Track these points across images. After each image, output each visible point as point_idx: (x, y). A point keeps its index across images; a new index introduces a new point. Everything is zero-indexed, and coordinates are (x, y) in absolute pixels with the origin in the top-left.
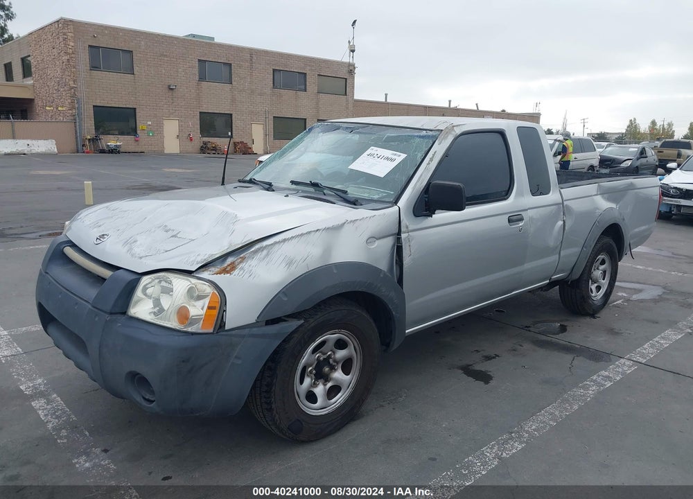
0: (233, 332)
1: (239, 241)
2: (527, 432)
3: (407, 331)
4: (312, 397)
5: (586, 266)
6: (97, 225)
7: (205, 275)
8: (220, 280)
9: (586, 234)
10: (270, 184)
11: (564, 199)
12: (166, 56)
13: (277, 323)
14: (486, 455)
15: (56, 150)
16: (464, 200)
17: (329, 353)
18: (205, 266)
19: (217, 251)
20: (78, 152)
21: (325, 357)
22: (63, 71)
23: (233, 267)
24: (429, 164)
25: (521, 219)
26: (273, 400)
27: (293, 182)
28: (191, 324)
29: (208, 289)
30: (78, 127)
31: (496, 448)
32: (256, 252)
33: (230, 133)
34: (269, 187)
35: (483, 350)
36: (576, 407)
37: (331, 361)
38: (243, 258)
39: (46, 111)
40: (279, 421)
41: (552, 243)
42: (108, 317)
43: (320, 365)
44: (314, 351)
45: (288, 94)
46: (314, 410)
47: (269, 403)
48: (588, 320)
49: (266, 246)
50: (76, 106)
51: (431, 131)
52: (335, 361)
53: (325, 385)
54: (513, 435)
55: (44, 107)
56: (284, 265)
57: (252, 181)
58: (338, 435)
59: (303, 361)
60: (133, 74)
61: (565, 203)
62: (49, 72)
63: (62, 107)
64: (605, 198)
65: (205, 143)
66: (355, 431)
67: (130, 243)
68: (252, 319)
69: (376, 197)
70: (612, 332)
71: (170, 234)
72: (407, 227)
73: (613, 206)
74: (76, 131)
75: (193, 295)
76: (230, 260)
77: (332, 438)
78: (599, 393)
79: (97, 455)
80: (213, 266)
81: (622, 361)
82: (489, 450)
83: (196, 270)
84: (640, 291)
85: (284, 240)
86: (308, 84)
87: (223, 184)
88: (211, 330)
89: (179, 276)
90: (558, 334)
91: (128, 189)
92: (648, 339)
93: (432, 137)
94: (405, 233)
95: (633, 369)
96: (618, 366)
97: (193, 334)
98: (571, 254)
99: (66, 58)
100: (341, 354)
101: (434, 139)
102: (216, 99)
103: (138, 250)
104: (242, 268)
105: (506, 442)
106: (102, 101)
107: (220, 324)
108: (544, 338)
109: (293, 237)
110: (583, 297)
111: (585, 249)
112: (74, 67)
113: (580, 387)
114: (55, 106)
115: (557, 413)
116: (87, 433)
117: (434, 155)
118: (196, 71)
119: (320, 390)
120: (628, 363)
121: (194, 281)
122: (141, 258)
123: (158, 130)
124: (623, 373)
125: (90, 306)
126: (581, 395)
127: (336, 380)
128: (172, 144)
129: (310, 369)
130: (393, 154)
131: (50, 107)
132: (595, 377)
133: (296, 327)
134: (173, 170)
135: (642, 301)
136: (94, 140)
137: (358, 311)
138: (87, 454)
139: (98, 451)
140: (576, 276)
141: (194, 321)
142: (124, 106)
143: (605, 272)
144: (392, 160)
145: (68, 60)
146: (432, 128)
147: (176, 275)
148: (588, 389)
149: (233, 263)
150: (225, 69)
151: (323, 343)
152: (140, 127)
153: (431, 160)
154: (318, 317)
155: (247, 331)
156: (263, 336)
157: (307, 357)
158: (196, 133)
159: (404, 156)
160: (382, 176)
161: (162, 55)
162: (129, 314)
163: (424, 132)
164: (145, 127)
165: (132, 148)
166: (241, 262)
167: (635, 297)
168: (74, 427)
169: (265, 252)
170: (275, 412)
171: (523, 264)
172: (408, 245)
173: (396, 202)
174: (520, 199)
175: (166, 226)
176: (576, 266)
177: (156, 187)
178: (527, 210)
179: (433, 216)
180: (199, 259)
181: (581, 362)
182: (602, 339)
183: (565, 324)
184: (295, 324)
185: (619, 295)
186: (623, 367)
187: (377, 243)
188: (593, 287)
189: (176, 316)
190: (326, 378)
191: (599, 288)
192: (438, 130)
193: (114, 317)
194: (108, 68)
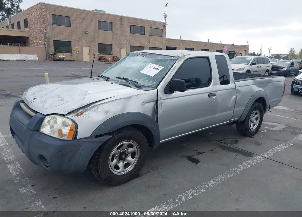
0: (81, 140)
1: (85, 103)
2: (208, 185)
3: (160, 141)
4: (117, 167)
5: (247, 115)
6: (34, 94)
7: (70, 116)
8: (76, 119)
9: (247, 102)
10: (109, 78)
11: (236, 86)
12: (85, 19)
13: (100, 137)
14: (188, 194)
15: (37, 59)
16: (185, 87)
17: (125, 149)
18: (70, 113)
19: (76, 107)
20: (47, 60)
21: (124, 151)
22: (41, 25)
23: (82, 113)
24: (172, 71)
25: (215, 95)
26: (99, 168)
27: (117, 78)
28: (63, 136)
29: (70, 122)
30: (47, 49)
31: (193, 191)
32: (92, 107)
33: (111, 53)
34: (107, 79)
35: (199, 150)
36: (232, 176)
37: (126, 153)
38: (86, 110)
39: (34, 42)
40: (101, 177)
41: (230, 105)
42: (32, 132)
43: (121, 154)
44: (118, 148)
45: (136, 36)
46: (117, 172)
47: (97, 169)
48: (249, 138)
49: (97, 105)
50: (46, 40)
51: (175, 57)
52: (128, 153)
53: (123, 162)
54: (202, 186)
55: (33, 40)
56: (104, 113)
57: (102, 77)
58: (129, 183)
59: (112, 153)
60: (70, 27)
61: (237, 88)
62: (35, 25)
63: (40, 41)
64: (257, 86)
65: (100, 57)
66: (136, 182)
67: (44, 102)
68: (89, 135)
69: (149, 85)
70: (258, 144)
71: (60, 99)
72: (161, 98)
73: (262, 89)
74: (46, 51)
75: (64, 124)
76: (81, 111)
77: (126, 184)
78: (244, 170)
79: (29, 187)
80: (73, 113)
81: (258, 156)
82: (190, 192)
83: (66, 115)
84: (275, 126)
85: (105, 103)
86: (145, 31)
87: (91, 77)
88: (71, 139)
89: (60, 117)
90: (233, 144)
91: (65, 76)
92: (272, 147)
93: (175, 60)
94: (159, 100)
95: (262, 160)
96: (255, 159)
97: (64, 140)
98: (240, 110)
99: (42, 19)
100: (130, 150)
101: (176, 60)
102: (106, 38)
103: (46, 105)
104: (85, 114)
105: (198, 189)
106: (57, 38)
107: (75, 137)
108: (227, 145)
109: (109, 102)
110: (246, 128)
111: (246, 108)
112: (46, 24)
113: (237, 167)
114: (37, 40)
115: (223, 178)
116: (27, 178)
117: (174, 68)
118: (97, 25)
119: (121, 165)
120: (260, 157)
121: (65, 119)
122: (46, 109)
123: (81, 51)
124: (257, 162)
125: (26, 128)
126: (236, 171)
127: (128, 161)
128: (86, 57)
129: (117, 155)
130: (158, 67)
131: (35, 40)
132: (244, 163)
133: (108, 139)
134: (85, 68)
135: (274, 131)
136: (54, 55)
137: (138, 132)
138: (25, 187)
139: (30, 186)
140: (243, 119)
141: (65, 135)
142: (66, 41)
143: (257, 118)
144: (158, 69)
145: (43, 20)
146: (176, 56)
147: (58, 116)
148: (239, 168)
149: (82, 112)
150: (109, 25)
151: (122, 145)
152: (73, 49)
153: (173, 70)
154: (119, 134)
155: (86, 140)
156: (94, 142)
157: (115, 151)
158: (97, 53)
159: (162, 68)
160: (153, 76)
161: (83, 19)
162: (40, 132)
163: (173, 57)
164: (75, 50)
165: (69, 58)
166: (85, 112)
167: (272, 129)
168: (22, 176)
169: (96, 108)
170: (100, 173)
171: (216, 114)
172: (161, 105)
173: (156, 88)
174: (215, 86)
175: (59, 95)
176: (242, 115)
177: (77, 76)
178: (218, 91)
179: (173, 93)
180: (68, 110)
181: (240, 157)
182: (252, 147)
183: (237, 140)
184: (108, 137)
185: (265, 128)
186: (258, 159)
187: (147, 104)
188: (252, 125)
189: (57, 133)
190: (124, 160)
191: (254, 125)
192: (178, 57)
193: (35, 132)
194: (60, 24)
